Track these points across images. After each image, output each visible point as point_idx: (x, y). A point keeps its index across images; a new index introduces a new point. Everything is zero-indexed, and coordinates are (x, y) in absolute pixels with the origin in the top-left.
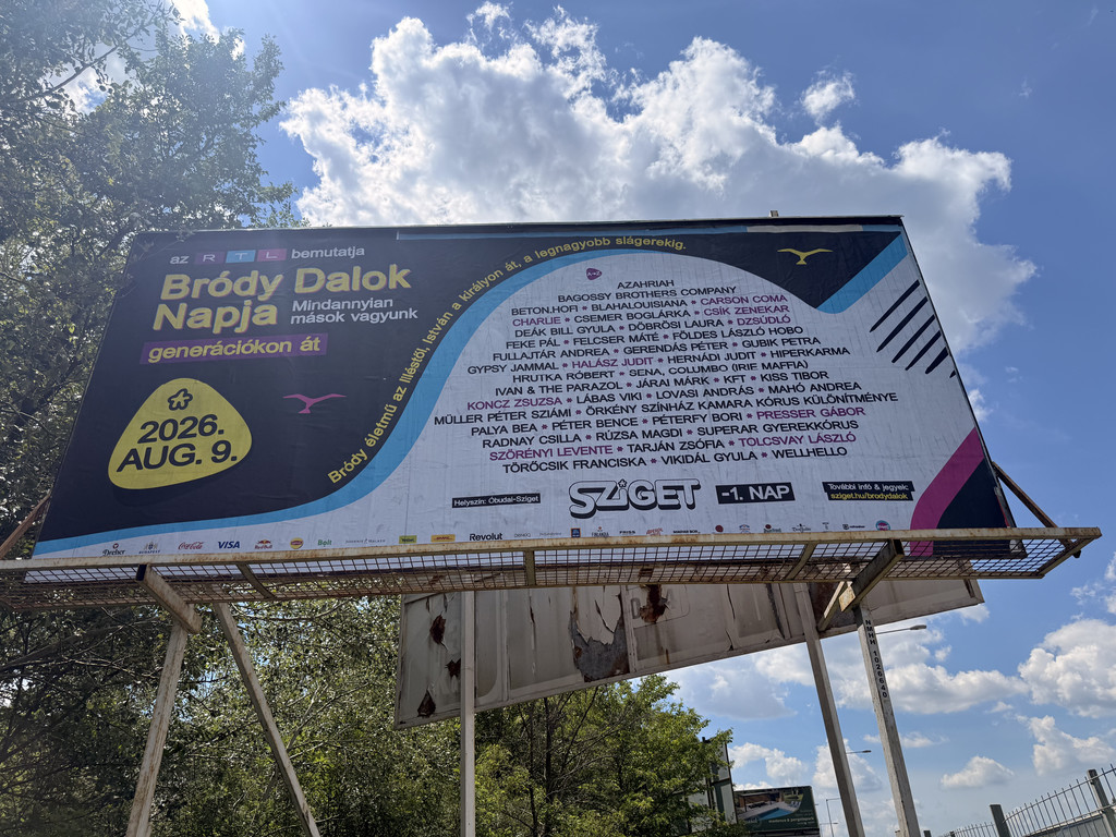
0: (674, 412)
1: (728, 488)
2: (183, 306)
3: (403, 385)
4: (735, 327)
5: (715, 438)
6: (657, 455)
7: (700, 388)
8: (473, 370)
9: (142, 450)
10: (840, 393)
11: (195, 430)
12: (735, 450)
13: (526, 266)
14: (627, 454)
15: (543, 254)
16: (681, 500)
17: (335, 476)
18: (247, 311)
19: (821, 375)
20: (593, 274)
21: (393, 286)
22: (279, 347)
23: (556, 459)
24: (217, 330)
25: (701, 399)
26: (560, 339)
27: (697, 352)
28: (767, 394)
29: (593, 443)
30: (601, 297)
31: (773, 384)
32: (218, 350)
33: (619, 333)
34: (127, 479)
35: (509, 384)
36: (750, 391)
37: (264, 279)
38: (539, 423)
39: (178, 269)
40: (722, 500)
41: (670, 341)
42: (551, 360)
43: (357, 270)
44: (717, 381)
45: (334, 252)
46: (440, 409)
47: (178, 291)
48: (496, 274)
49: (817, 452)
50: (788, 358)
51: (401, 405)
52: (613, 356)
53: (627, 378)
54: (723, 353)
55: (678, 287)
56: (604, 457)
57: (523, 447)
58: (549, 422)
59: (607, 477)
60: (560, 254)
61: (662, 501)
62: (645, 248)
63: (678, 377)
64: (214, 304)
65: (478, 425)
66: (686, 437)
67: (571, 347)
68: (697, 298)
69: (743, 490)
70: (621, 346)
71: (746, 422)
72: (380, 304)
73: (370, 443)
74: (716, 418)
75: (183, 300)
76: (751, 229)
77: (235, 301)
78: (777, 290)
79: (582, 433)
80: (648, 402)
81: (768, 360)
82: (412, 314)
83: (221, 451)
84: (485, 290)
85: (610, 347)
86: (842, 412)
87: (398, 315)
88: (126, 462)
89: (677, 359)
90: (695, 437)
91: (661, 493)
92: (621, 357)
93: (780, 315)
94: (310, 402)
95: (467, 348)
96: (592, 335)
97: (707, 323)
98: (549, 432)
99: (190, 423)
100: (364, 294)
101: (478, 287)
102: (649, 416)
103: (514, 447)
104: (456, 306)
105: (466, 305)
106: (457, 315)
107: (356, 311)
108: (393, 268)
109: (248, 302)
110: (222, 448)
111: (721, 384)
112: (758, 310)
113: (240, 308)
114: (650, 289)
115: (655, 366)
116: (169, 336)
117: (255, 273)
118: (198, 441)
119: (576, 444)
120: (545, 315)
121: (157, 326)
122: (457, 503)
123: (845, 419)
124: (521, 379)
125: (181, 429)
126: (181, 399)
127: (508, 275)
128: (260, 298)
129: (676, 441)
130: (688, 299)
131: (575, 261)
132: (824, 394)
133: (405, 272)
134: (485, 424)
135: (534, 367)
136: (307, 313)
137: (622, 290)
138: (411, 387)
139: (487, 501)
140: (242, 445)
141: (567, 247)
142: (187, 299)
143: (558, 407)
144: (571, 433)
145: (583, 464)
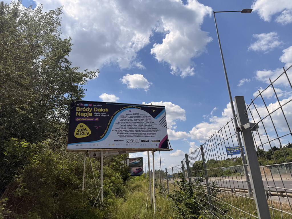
0: (138, 131)
1: (142, 140)
2: (80, 112)
3: (108, 126)
4: (145, 120)
5: (142, 134)
6: (136, 136)
7: (141, 128)
8: (116, 124)
9: (78, 133)
10: (155, 129)
11: (84, 130)
12: (144, 136)
13: (122, 109)
14: (133, 136)
15: (124, 108)
16: (138, 141)
17: (101, 137)
18: (88, 114)
19: (153, 127)
20: (130, 111)
21: (106, 111)
22: (93, 119)
23: (125, 136)
24: (85, 116)
25: (141, 129)
26: (126, 120)
27: (141, 123)
28: (148, 129)
29: (129, 134)
30: (131, 115)
31: (148, 128)
32: (85, 119)
33: (133, 120)
34: (77, 136)
35: (120, 126)
36: (146, 129)
37: (90, 109)
38: (123, 131)
39: (78, 106)
40: (142, 142)
41: (138, 122)
42: (125, 123)
43: (101, 108)
44: (143, 127)
45: (98, 105)
46: (112, 129)
47: (79, 110)
48: (119, 110)
49: (152, 136)
50: (150, 125)
51: (108, 128)
52: (132, 123)
53: (133, 126)
54: (144, 123)
55: (140, 114)
56: (130, 136)
57: (122, 134)
58: (124, 131)
59: (130, 138)
60: (126, 108)
61: (136, 141)
62: (136, 108)
63: (139, 126)
64: (84, 112)
65: (117, 131)
66: (139, 134)
67: (127, 122)
68: (142, 116)
69: (144, 140)
70: (133, 122)
71: (145, 132)
72: (105, 114)
73: (105, 133)
74: (142, 132)
75: (79, 111)
76: (148, 106)
77: (86, 112)
78: (150, 115)
79: (128, 133)
80: (135, 129)
81: (148, 125)
82: (109, 115)
83: (87, 133)
84: (117, 113)
85: (132, 122)
86: (155, 132)
87: (107, 116)
88: (76, 134)
89: (139, 124)
90: (140, 134)
91: (136, 140)
92: (133, 123)
93: (150, 119)
94: (97, 127)
95: (115, 121)
96: (130, 120)
97: (143, 119)
98: (124, 133)
99: (83, 129)
100: (103, 112)
101: (116, 112)
102: (135, 131)
103: (121, 134)
104: (114, 115)
105: (115, 115)
106: (114, 116)
107: (102, 115)
108: (106, 108)
109: (88, 112)
110: (88, 133)
111: (143, 128)
112: (148, 118)
113: (87, 113)
114: (137, 114)
115: (136, 125)
116: (78, 117)
117: (88, 108)
118: (85, 132)
119: (127, 134)
120: (124, 117)
121: (77, 115)
122: (115, 141)
123: (155, 133)
124: (122, 125)
125: (82, 130)
126: (81, 126)
127: (120, 110)
128: (90, 112)
129: (138, 134)
130: (141, 116)
131: (128, 109)
132: (153, 129)
133: (108, 109)
134: (118, 131)
135: (123, 124)
136: (96, 114)
137: (133, 114)
138: (109, 126)
139: (118, 141)
140: (90, 133)
141: (127, 107)
142: (80, 111)
143: (126, 129)
144: (127, 133)
145: (128, 137)
